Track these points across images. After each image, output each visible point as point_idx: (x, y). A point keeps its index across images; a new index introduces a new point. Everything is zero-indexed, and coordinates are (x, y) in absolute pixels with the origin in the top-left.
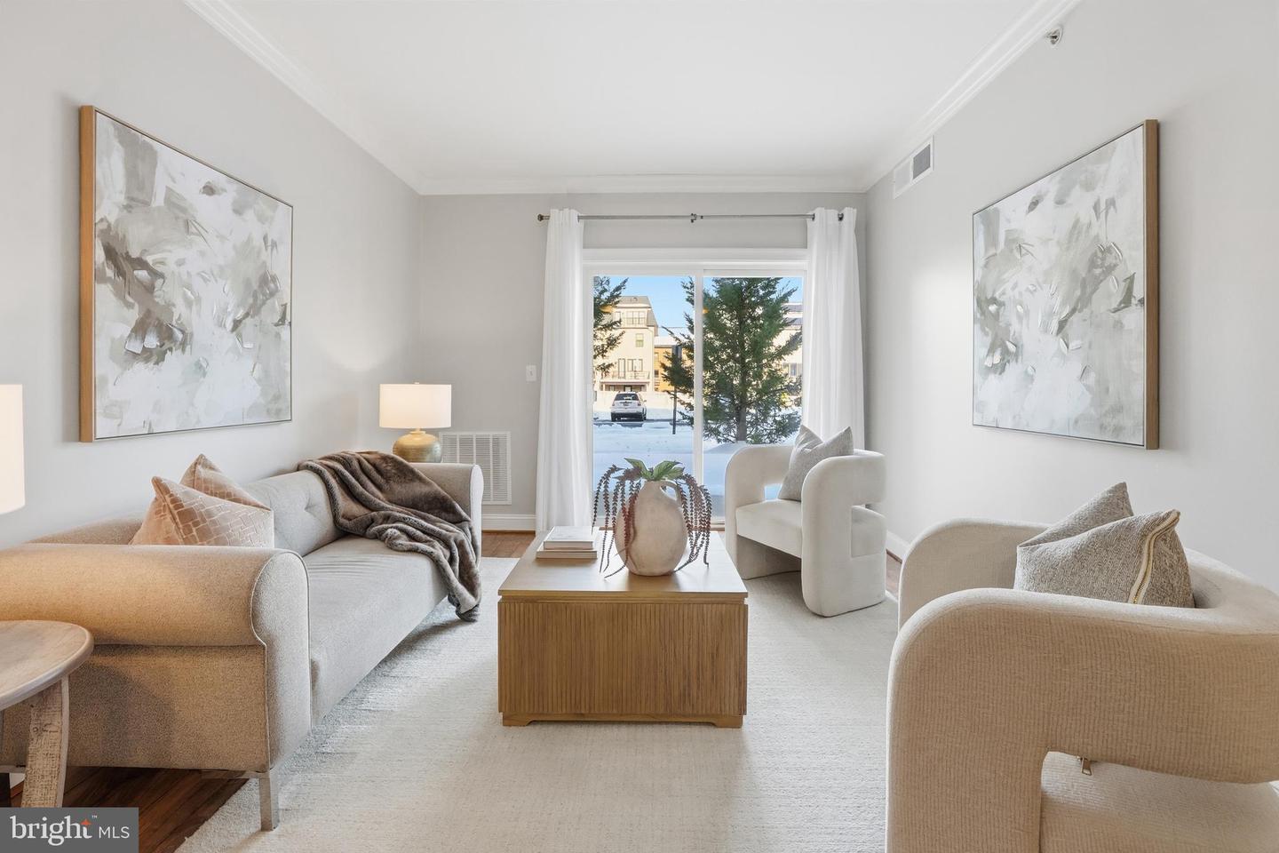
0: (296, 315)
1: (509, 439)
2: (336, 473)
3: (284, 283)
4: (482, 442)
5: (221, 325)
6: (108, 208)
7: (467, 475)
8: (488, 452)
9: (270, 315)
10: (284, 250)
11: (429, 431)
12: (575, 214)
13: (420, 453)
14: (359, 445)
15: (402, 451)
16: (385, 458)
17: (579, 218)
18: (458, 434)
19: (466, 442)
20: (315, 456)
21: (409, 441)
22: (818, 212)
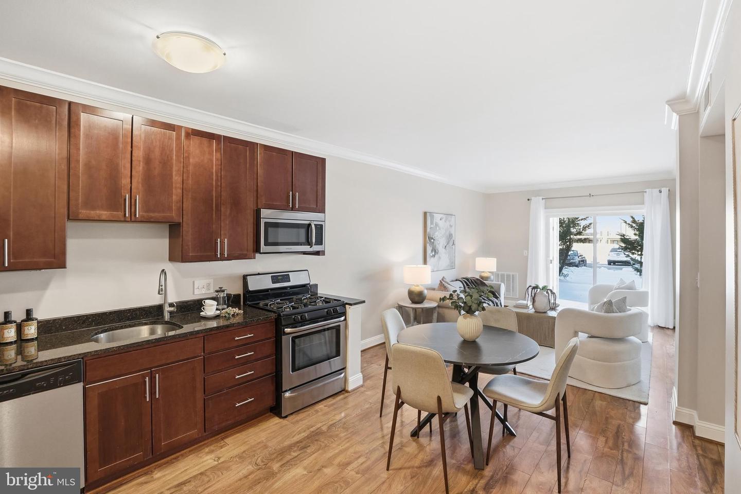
0: (456, 243)
1: (517, 275)
2: (466, 282)
3: (454, 235)
4: (508, 276)
5: (443, 247)
6: (428, 230)
7: (500, 285)
8: (509, 279)
9: (451, 243)
10: (454, 227)
11: (489, 272)
12: (541, 198)
13: (487, 278)
14: (470, 275)
15: (482, 277)
16: (477, 279)
17: (543, 199)
18: (500, 273)
19: (503, 276)
20: (459, 277)
21: (483, 275)
22: (647, 190)
